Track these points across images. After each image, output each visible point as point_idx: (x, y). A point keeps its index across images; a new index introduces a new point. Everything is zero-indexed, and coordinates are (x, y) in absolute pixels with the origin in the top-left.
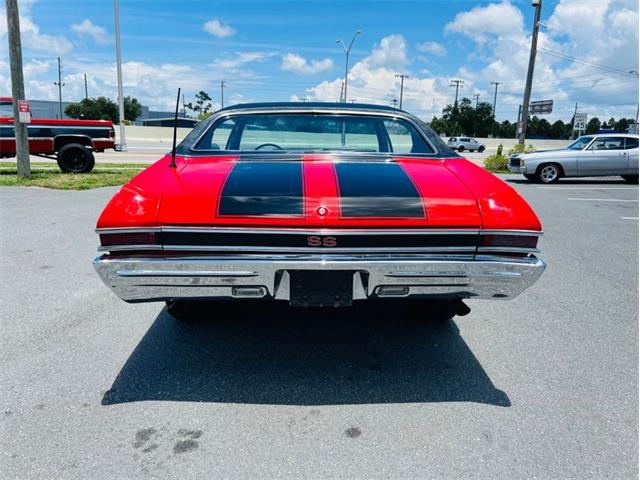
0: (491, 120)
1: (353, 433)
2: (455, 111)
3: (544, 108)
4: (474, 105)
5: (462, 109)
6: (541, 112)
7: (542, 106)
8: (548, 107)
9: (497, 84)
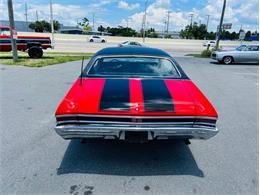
0: (206, 32)
1: (147, 188)
2: (191, 27)
4: (198, 25)
5: (194, 27)
6: (227, 28)
8: (230, 26)
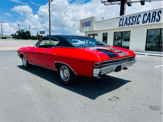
1: (128, 89)
3: (43, 33)
4: (25, 31)
5: (22, 32)
6: (42, 34)
7: (42, 32)
9: (29, 26)
